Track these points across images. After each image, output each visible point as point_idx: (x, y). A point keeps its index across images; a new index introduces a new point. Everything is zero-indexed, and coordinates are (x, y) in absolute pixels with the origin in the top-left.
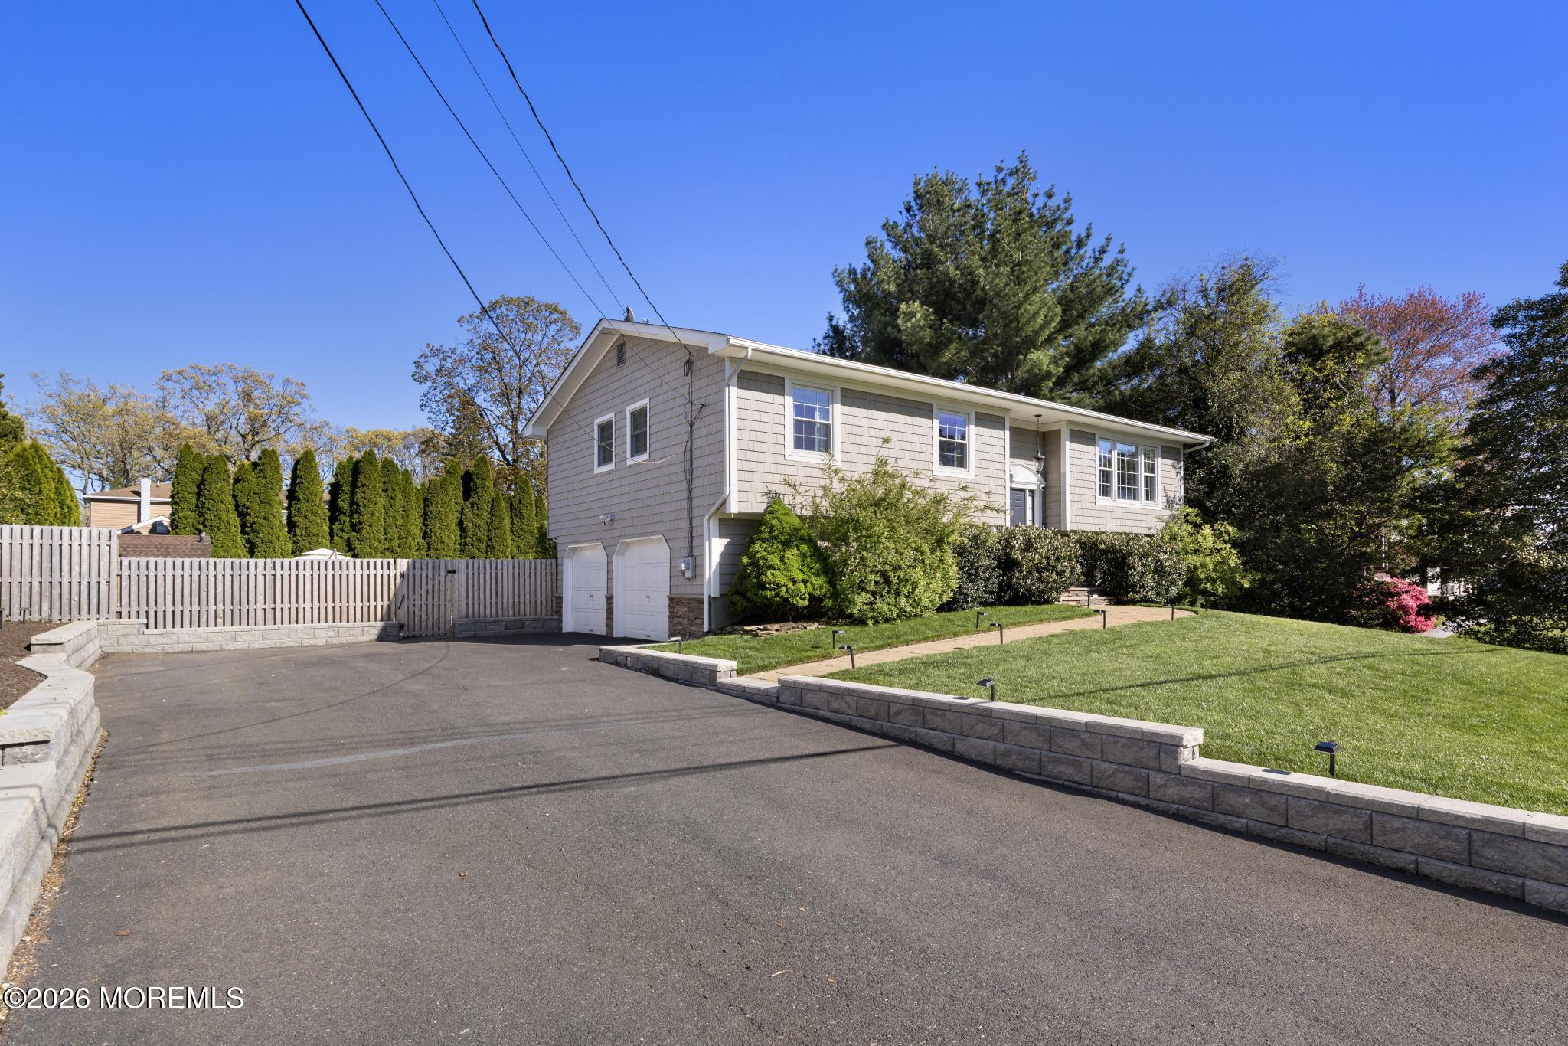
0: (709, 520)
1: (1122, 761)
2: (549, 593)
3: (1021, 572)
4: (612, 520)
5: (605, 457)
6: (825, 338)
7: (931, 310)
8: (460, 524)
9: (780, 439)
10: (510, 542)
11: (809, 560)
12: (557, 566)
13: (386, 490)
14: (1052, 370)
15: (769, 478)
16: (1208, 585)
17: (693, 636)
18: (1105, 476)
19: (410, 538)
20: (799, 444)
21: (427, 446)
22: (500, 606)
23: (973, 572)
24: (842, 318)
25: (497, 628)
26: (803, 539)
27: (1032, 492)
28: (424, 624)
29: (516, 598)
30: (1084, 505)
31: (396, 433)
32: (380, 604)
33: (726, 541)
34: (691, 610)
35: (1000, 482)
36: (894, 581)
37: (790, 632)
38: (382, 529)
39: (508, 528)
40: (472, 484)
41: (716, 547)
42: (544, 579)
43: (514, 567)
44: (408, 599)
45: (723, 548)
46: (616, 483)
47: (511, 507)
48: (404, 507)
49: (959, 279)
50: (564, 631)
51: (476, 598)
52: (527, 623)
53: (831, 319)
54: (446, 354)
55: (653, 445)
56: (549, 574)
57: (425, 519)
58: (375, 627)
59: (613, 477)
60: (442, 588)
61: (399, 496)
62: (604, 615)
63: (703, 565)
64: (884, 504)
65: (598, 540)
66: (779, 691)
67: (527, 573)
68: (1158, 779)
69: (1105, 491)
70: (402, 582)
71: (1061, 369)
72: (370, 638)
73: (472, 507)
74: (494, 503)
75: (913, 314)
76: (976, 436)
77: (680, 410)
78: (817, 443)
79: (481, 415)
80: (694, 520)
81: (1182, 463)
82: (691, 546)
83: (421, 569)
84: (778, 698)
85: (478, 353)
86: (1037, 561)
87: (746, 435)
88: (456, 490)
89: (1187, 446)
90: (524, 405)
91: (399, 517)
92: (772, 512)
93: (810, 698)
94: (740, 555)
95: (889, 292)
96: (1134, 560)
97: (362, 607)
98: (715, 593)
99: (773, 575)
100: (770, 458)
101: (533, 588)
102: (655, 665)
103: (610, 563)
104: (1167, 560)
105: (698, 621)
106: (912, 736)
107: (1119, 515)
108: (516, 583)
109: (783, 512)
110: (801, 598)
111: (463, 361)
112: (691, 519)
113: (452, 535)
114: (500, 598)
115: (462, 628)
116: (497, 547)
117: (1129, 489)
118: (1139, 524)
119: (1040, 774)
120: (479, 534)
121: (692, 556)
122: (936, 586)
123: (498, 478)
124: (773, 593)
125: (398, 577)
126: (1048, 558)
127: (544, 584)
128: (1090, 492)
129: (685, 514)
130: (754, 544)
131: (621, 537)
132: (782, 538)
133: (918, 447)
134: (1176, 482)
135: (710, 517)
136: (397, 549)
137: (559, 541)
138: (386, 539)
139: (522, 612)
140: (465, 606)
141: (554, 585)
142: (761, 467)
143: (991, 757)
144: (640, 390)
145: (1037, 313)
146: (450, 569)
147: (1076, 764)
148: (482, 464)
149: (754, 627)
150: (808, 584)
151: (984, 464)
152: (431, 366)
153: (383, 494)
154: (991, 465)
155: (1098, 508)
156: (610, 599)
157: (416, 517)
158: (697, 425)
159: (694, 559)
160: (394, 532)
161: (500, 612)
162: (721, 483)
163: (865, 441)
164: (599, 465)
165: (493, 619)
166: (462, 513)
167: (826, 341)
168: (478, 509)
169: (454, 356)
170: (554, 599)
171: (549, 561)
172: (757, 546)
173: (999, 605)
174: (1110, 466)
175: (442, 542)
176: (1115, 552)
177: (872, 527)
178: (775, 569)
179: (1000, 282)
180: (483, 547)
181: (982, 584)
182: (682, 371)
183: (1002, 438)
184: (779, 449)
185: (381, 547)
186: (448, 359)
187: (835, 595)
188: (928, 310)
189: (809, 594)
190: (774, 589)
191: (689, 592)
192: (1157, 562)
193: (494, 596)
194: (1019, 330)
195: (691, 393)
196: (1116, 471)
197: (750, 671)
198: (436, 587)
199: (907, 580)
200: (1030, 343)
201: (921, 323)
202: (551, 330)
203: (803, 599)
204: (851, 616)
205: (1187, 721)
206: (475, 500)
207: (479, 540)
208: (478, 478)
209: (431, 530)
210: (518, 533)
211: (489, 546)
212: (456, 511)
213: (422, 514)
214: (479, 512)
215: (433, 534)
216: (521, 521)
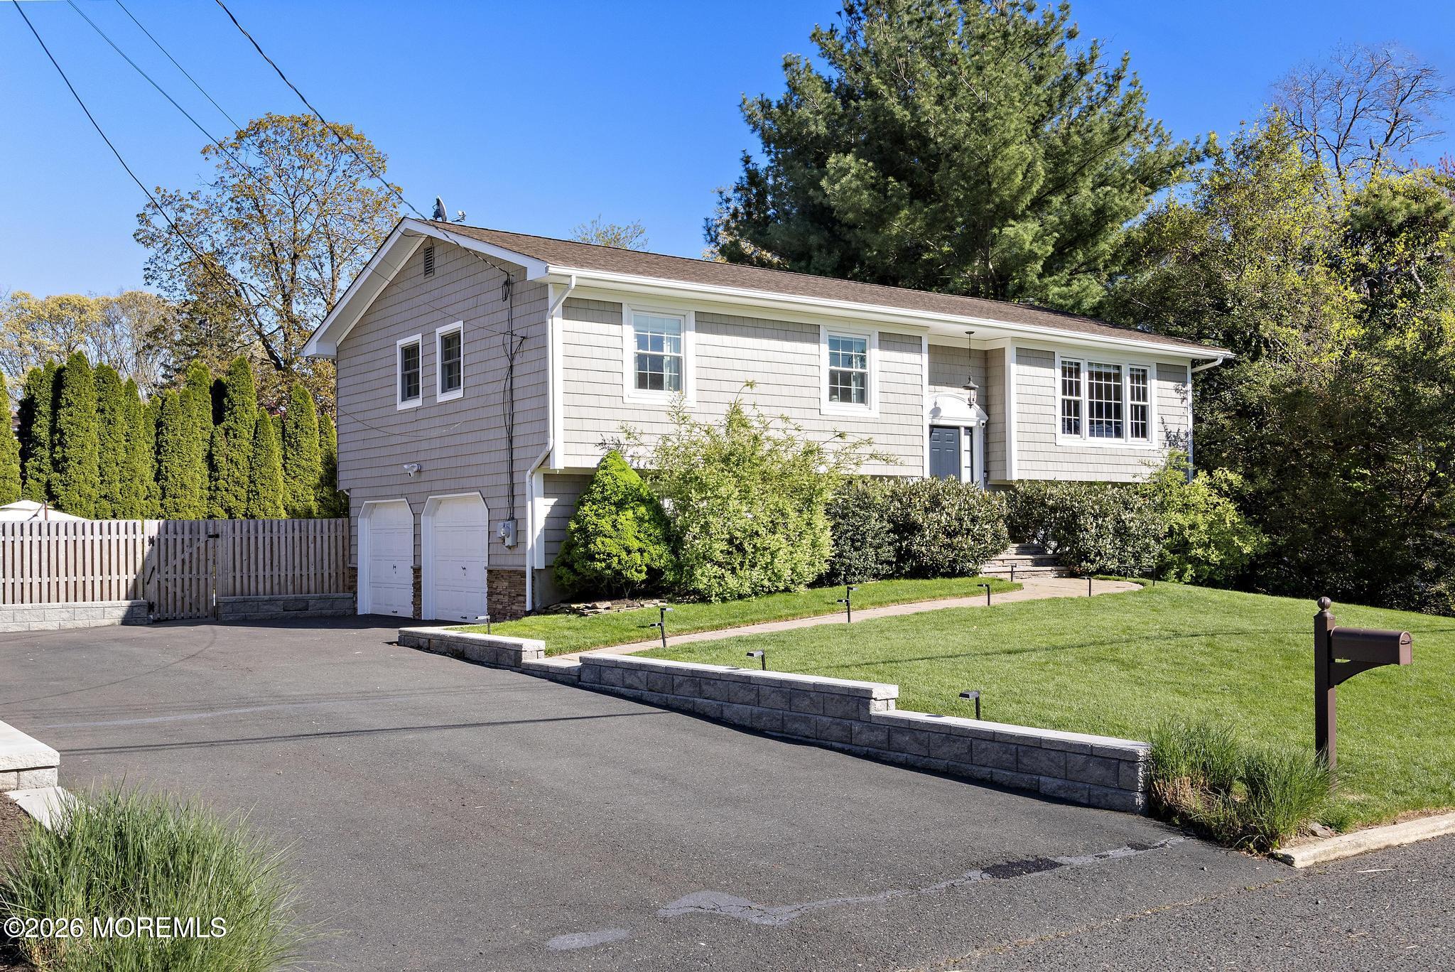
0: (531, 477)
1: (837, 715)
2: (340, 563)
3: (923, 536)
4: (419, 471)
5: (411, 390)
6: (736, 191)
7: (870, 164)
8: (210, 458)
9: (617, 378)
10: (282, 485)
11: (646, 525)
12: (350, 527)
13: (102, 411)
14: (1036, 250)
15: (603, 426)
16: (1200, 551)
17: (515, 616)
18: (1071, 409)
19: (137, 481)
20: (642, 382)
21: (156, 338)
22: (276, 581)
23: (859, 537)
24: (762, 161)
25: (273, 608)
26: (642, 501)
27: (970, 430)
28: (179, 604)
29: (297, 570)
30: (1038, 447)
31: (92, 300)
32: (126, 578)
33: (552, 501)
34: (512, 585)
35: (916, 420)
36: (749, 549)
37: (622, 611)
38: (96, 468)
39: (279, 465)
40: (225, 401)
41: (540, 510)
42: (333, 545)
43: (294, 530)
44: (159, 572)
45: (549, 509)
46: (424, 424)
47: (283, 436)
48: (127, 435)
49: (909, 121)
50: (359, 613)
51: (245, 570)
52: (311, 603)
53: (747, 160)
54: (184, 202)
55: (468, 380)
56: (340, 538)
57: (158, 453)
58: (118, 607)
59: (420, 415)
60: (202, 557)
61: (121, 419)
62: (410, 592)
63: (525, 531)
64: (733, 459)
65: (402, 496)
66: (580, 669)
67: (311, 538)
68: (857, 727)
69: (1072, 427)
70: (152, 550)
71: (1050, 249)
72: (113, 621)
73: (227, 434)
74: (258, 430)
75: (844, 171)
76: (879, 362)
77: (498, 340)
78: (666, 380)
79: (236, 291)
80: (515, 475)
81: (1189, 386)
82: (512, 507)
83: (176, 533)
84: (579, 676)
85: (232, 200)
86: (944, 522)
87: (574, 375)
88: (202, 408)
89: (1195, 362)
90: (301, 274)
91: (121, 451)
92: (605, 468)
93: (608, 676)
94: (569, 518)
95: (818, 135)
96: (1087, 521)
97: (102, 581)
98: (540, 564)
99: (603, 543)
100: (605, 401)
101: (318, 558)
102: (460, 646)
103: (417, 525)
104: (1132, 520)
105: (521, 598)
106: (690, 706)
107: (1093, 459)
108: (297, 550)
109: (619, 467)
110: (636, 570)
111: (212, 209)
112: (512, 474)
113: (198, 476)
114: (275, 569)
115: (228, 608)
116: (263, 492)
117: (1109, 423)
118: (1123, 469)
119: (783, 732)
120: (237, 474)
121: (513, 518)
122: (803, 556)
123: (263, 388)
124: (603, 565)
125: (146, 543)
126: (960, 520)
127: (333, 551)
128: (1048, 429)
129: (505, 468)
130: (584, 505)
131: (431, 492)
132: (615, 499)
133: (800, 381)
134: (1180, 411)
135: (533, 473)
136: (119, 496)
137: (353, 494)
138: (102, 482)
139: (305, 589)
140: (231, 580)
141: (347, 553)
142: (593, 413)
143: (749, 720)
144: (450, 310)
145: (1013, 172)
146: (211, 532)
147: (806, 720)
148: (240, 371)
149: (582, 605)
150: (645, 554)
151: (891, 398)
152: (160, 223)
153: (98, 416)
154: (902, 399)
155: (1059, 449)
156: (417, 571)
157: (145, 448)
158: (517, 357)
159: (515, 520)
160: (113, 471)
161: (276, 588)
162: (544, 433)
163: (727, 375)
164: (404, 399)
165: (267, 597)
166: (212, 443)
167: (738, 195)
168: (235, 436)
169: (195, 203)
170: (346, 571)
171: (340, 521)
172: (586, 508)
173: (898, 578)
174: (1078, 394)
175: (183, 486)
176: (1064, 509)
177: (718, 486)
178: (605, 536)
179: (961, 130)
180: (242, 493)
181: (871, 551)
182: (499, 293)
183: (919, 362)
184: (616, 390)
185: (95, 494)
186: (188, 211)
187: (678, 567)
188: (866, 165)
189: (647, 565)
190: (604, 560)
191: (510, 563)
192: (1118, 523)
193: (268, 567)
194: (991, 192)
195: (510, 320)
196: (1087, 400)
197: (561, 652)
198: (195, 555)
199: (765, 549)
200: (1006, 213)
201: (854, 185)
202: (342, 162)
203: (640, 572)
204: (696, 592)
205: (884, 678)
206: (230, 424)
207: (237, 483)
208: (235, 391)
209: (166, 468)
210: (294, 472)
211: (252, 491)
212: (204, 440)
213: (153, 444)
214: (237, 442)
215: (169, 474)
216: (298, 454)
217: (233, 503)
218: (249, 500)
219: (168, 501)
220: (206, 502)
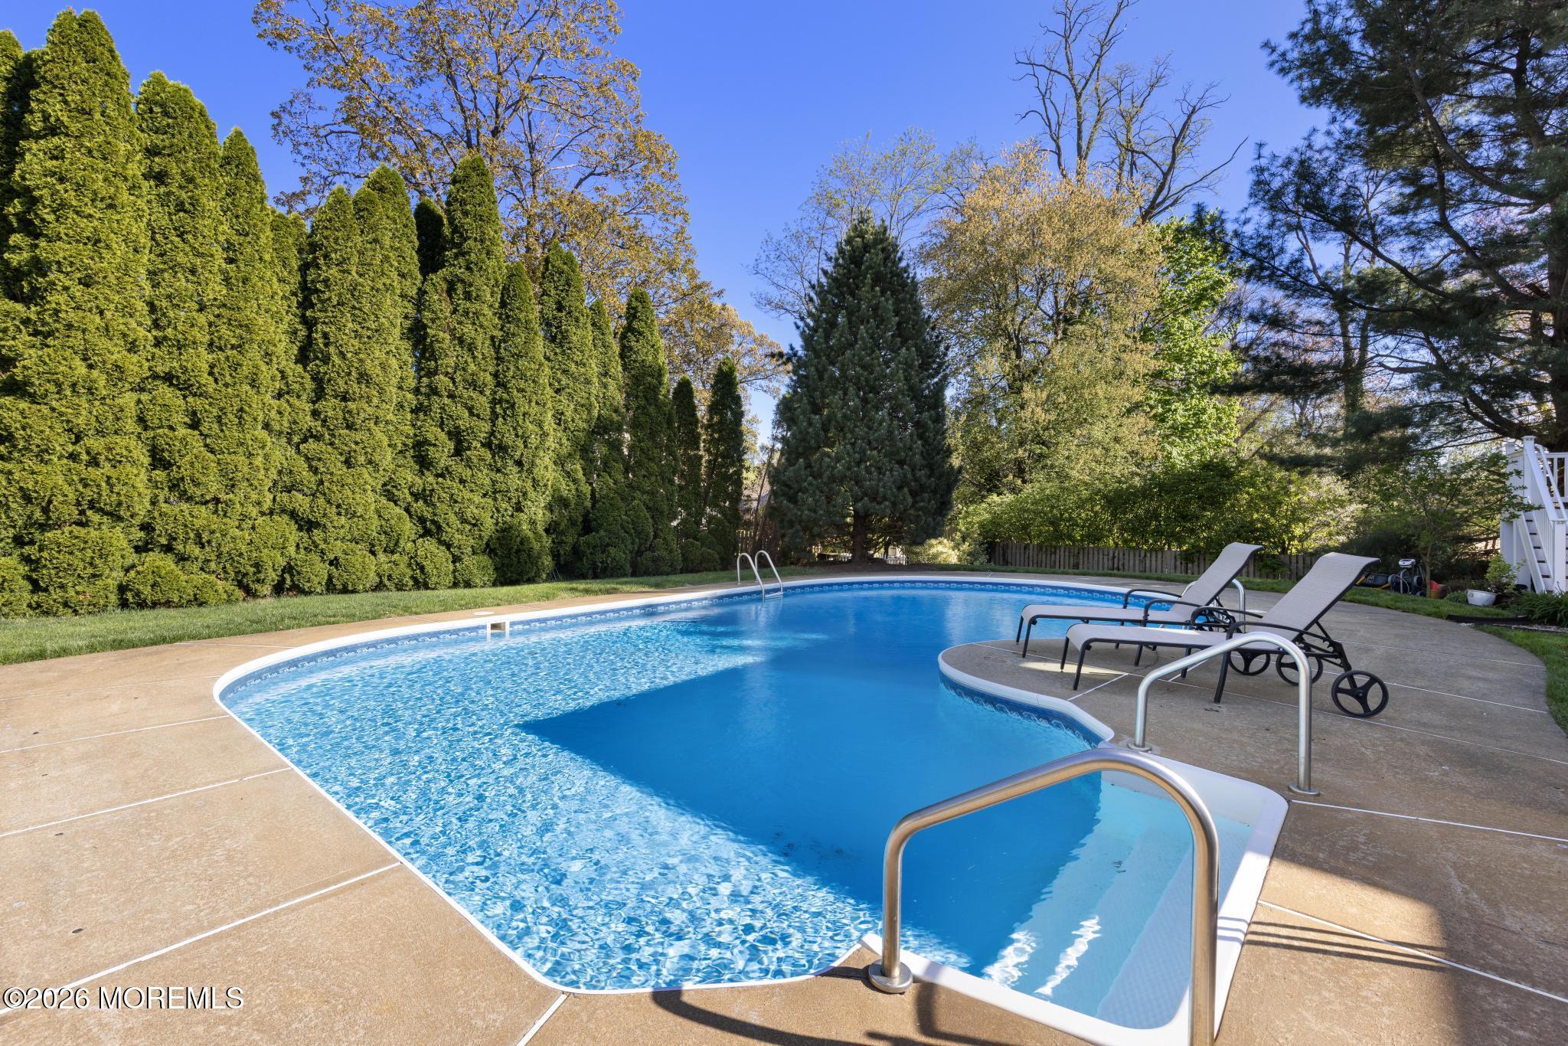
8: (417, 334)
13: (160, 178)
19: (254, 353)
38: (140, 305)
40: (447, 232)
48: (228, 247)
57: (305, 304)
61: (210, 207)
73: (451, 290)
91: (213, 279)
113: (394, 363)
116: (522, 406)
120: (472, 367)
136: (205, 379)
138: (158, 343)
148: (475, 179)
157: (273, 288)
160: (191, 322)
166: (420, 304)
168: (466, 297)
175: (364, 377)
180: (482, 403)
185: (135, 366)
206: (459, 271)
207: (473, 384)
208: (466, 214)
209: (325, 336)
210: (559, 381)
211: (500, 401)
212: (403, 296)
213: (294, 287)
214: (473, 307)
215: (332, 349)
216: (563, 353)
217: (465, 421)
218: (495, 416)
219: (330, 406)
220: (409, 416)
